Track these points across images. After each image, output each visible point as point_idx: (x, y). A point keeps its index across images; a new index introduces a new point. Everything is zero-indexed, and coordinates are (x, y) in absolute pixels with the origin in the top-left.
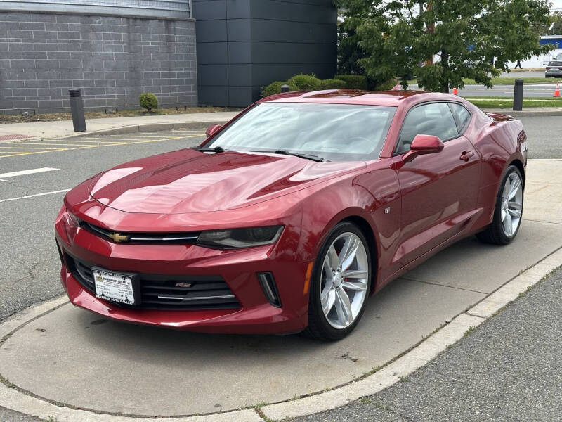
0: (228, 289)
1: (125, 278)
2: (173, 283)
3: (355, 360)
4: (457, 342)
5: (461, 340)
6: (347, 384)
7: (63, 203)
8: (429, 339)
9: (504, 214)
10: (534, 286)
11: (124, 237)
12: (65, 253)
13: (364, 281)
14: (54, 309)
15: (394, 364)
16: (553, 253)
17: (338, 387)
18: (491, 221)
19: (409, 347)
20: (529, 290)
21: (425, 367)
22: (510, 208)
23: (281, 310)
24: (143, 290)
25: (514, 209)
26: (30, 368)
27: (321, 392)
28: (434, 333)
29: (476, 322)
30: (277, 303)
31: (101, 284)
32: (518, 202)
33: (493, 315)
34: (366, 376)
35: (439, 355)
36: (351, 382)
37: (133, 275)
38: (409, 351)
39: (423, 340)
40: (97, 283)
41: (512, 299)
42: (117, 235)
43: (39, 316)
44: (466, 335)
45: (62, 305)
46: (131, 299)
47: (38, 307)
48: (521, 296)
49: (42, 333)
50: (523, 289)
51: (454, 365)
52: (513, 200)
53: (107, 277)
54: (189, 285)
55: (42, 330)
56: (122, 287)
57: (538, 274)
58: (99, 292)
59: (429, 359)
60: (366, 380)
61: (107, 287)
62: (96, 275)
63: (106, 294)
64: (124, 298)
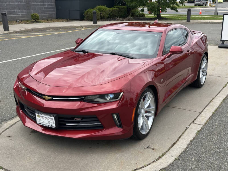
0: (98, 121)
1: (51, 116)
2: (73, 118)
3: (153, 149)
4: (194, 138)
5: (195, 137)
6: (153, 162)
7: (17, 78)
8: (182, 137)
9: (201, 75)
10: (218, 108)
11: (50, 98)
12: (19, 102)
13: (153, 112)
14: (13, 125)
15: (171, 151)
16: (220, 91)
17: (149, 164)
18: (196, 78)
19: (175, 141)
20: (216, 110)
21: (183, 152)
22: (202, 72)
23: (122, 130)
24: (59, 121)
25: (203, 72)
26: (8, 157)
27: (143, 167)
28: (183, 134)
29: (199, 128)
30: (120, 126)
31: (40, 118)
32: (205, 69)
33: (205, 124)
34: (160, 158)
35: (188, 145)
36: (154, 161)
37: (55, 115)
38: (175, 143)
39: (180, 138)
40: (37, 118)
41: (211, 115)
42: (47, 97)
43: (7, 129)
44: (197, 134)
45: (16, 122)
46: (54, 125)
47: (5, 124)
48: (214, 113)
49: (10, 138)
50: (213, 110)
51: (196, 151)
52: (203, 68)
53: (42, 115)
54: (81, 119)
55: (10, 137)
56: (49, 120)
57: (218, 102)
58: (38, 122)
59: (185, 148)
60: (160, 160)
61: (42, 120)
62: (37, 114)
63: (41, 123)
64: (51, 125)
